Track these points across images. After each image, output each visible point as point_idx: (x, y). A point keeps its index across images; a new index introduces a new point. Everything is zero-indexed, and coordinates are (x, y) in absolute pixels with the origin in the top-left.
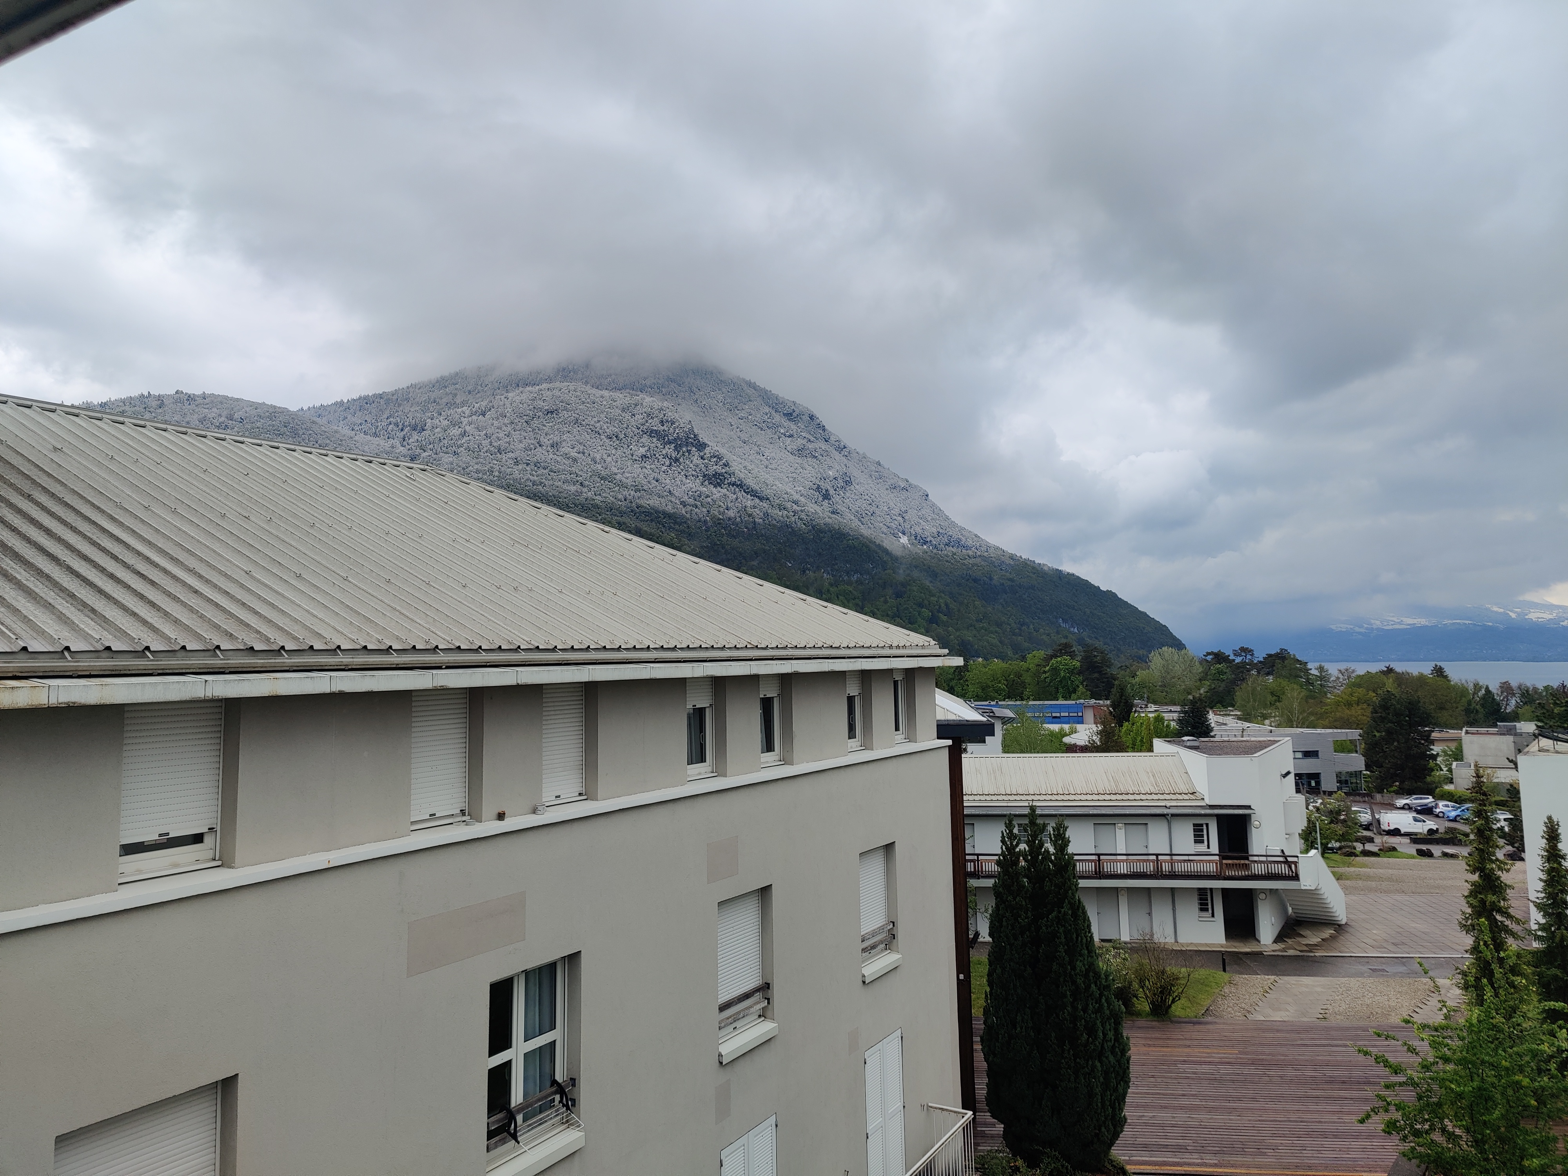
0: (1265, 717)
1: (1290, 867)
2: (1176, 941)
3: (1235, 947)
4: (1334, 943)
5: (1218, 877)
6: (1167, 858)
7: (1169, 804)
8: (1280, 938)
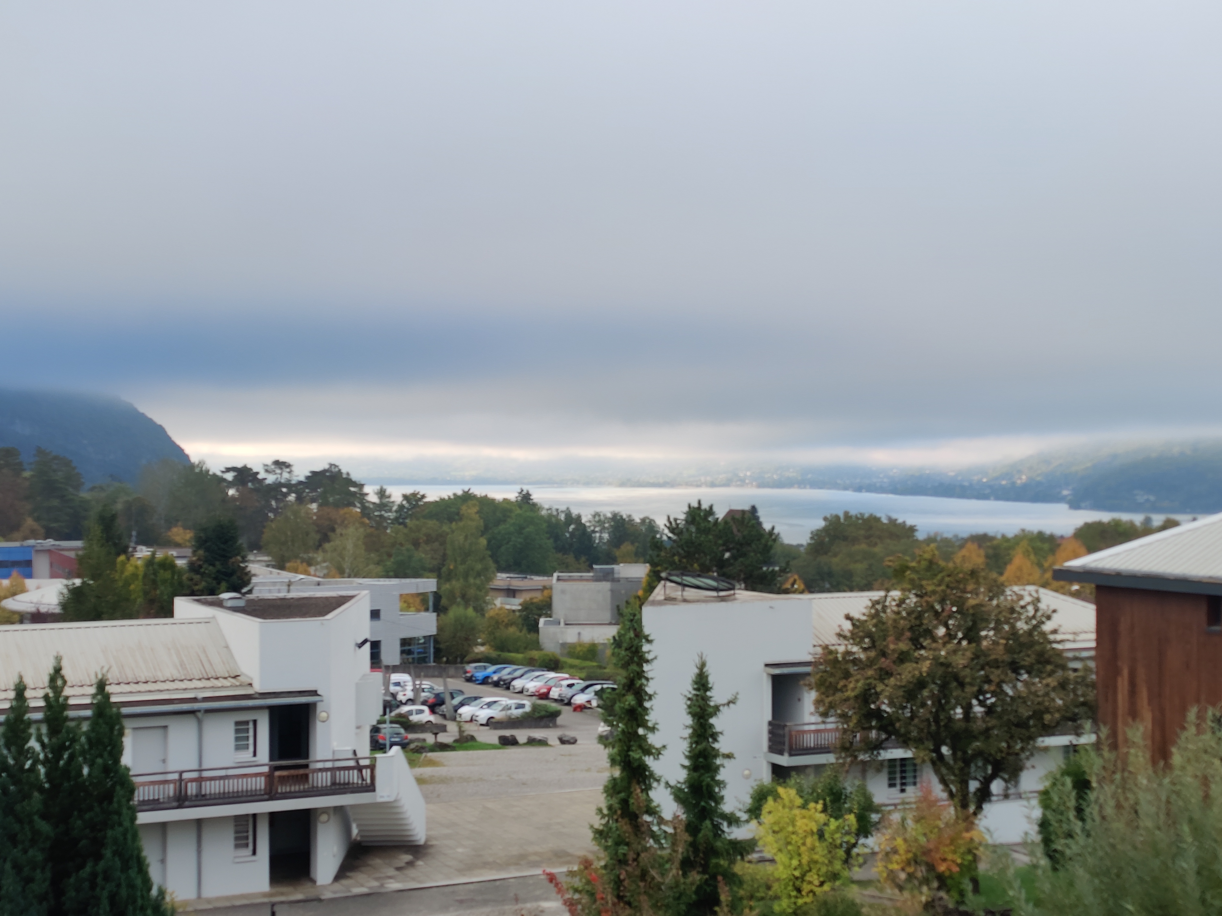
1: (364, 774)
2: (199, 897)
3: (282, 894)
4: (411, 872)
5: (266, 797)
6: (195, 775)
7: (201, 695)
8: (343, 873)
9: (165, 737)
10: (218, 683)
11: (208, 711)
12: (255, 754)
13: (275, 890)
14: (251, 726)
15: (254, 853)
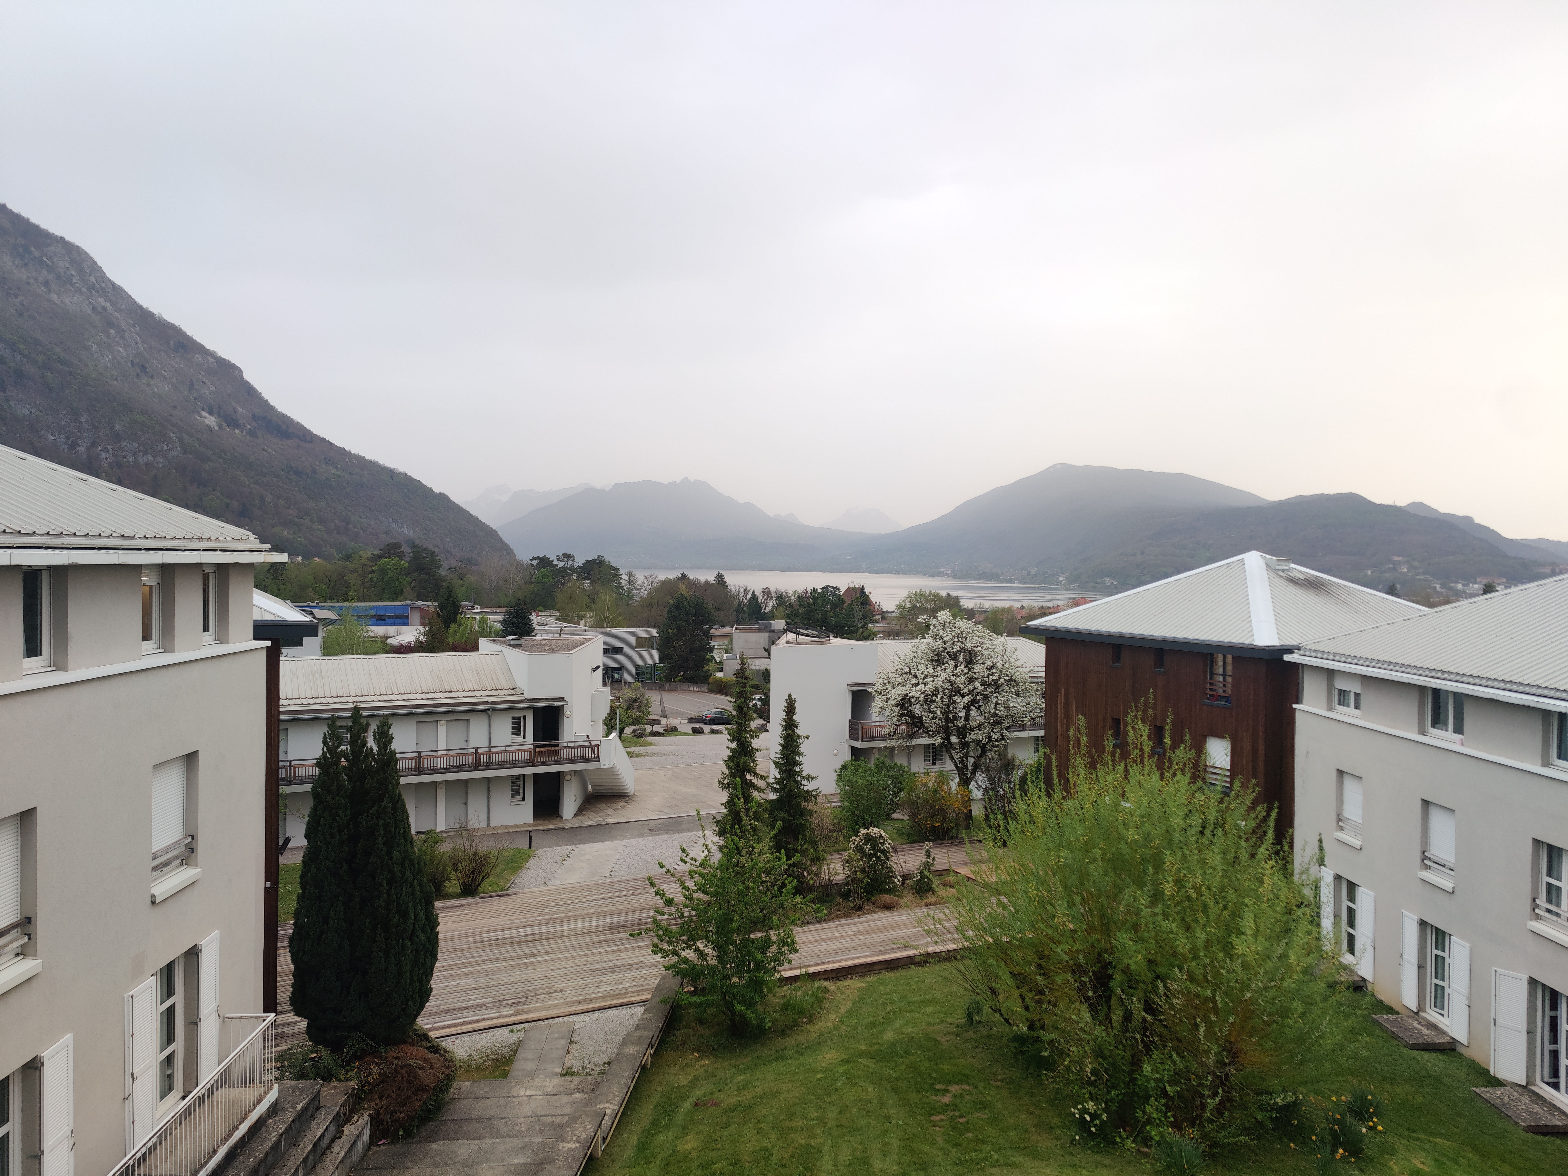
0: (581, 618)
1: (593, 751)
2: (488, 826)
3: (541, 825)
4: (623, 812)
5: (531, 764)
6: (486, 750)
7: (490, 700)
8: (580, 812)
9: (468, 726)
10: (502, 693)
11: (494, 710)
12: (524, 738)
13: (536, 822)
14: (522, 719)
15: (524, 799)
